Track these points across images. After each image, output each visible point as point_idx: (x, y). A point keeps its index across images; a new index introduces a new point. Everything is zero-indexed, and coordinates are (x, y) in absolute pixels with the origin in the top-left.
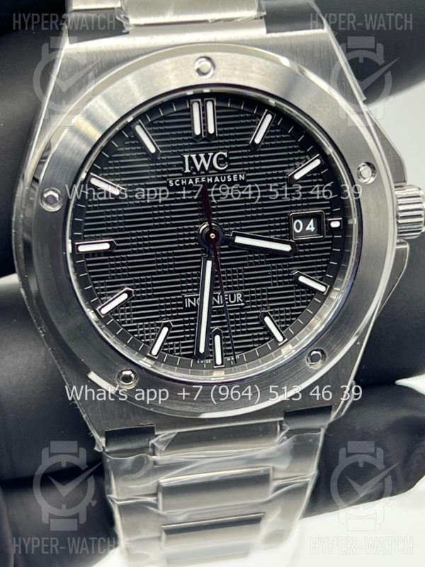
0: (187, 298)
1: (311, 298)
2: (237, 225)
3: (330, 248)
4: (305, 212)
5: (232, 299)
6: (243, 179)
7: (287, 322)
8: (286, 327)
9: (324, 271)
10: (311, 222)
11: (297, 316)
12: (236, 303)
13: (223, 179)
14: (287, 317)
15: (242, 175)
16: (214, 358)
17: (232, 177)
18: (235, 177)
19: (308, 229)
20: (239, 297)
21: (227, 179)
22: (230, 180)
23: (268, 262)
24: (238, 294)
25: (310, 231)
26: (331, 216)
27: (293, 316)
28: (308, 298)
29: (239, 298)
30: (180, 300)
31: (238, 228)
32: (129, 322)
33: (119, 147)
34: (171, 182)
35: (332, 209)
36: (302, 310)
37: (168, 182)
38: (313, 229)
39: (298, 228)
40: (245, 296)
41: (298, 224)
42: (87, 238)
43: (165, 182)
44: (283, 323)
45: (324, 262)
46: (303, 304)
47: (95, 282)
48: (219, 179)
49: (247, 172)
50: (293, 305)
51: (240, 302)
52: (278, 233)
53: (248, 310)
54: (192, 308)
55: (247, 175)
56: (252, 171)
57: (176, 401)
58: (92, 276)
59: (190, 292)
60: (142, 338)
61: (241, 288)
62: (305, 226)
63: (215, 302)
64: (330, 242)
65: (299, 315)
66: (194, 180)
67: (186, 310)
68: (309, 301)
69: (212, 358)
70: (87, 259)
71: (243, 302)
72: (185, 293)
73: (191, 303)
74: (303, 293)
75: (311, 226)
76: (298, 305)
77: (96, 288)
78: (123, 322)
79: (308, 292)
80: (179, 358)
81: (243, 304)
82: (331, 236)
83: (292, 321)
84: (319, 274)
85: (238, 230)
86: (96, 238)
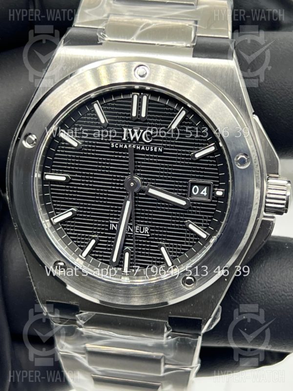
0: (112, 223)
1: (197, 241)
2: (153, 181)
3: (215, 209)
4: (201, 181)
5: (142, 230)
6: (161, 151)
7: (178, 254)
8: (176, 257)
9: (208, 224)
10: (205, 189)
11: (185, 251)
12: (144, 233)
13: (147, 149)
14: (179, 251)
15: (161, 148)
16: (123, 268)
17: (153, 148)
18: (155, 148)
19: (202, 193)
20: (146, 229)
21: (150, 149)
22: (152, 150)
23: (170, 211)
24: (146, 228)
25: (203, 195)
26: (219, 187)
27: (182, 251)
28: (195, 240)
29: (147, 231)
30: (107, 224)
31: (153, 183)
32: (72, 232)
33: (82, 116)
34: (112, 144)
35: (219, 182)
36: (189, 248)
37: (111, 144)
38: (205, 194)
39: (195, 192)
40: (151, 230)
41: (196, 188)
42: (53, 171)
43: (109, 144)
44: (174, 254)
45: (209, 218)
46: (191, 244)
47: (54, 201)
48: (145, 148)
49: (164, 146)
50: (183, 243)
51: (147, 234)
52: (180, 192)
53: (152, 240)
54: (114, 231)
55: (164, 149)
56: (168, 147)
57: (90, 290)
58: (52, 197)
59: (115, 220)
60: (79, 244)
61: (149, 224)
62: (200, 191)
63: (130, 229)
64: (215, 205)
65: (187, 251)
66: (128, 146)
67: (110, 231)
68: (195, 242)
69: (121, 267)
70: (51, 185)
71: (149, 234)
72: (111, 220)
73: (114, 228)
74: (192, 236)
75: (204, 192)
76: (187, 244)
77: (54, 205)
78: (69, 231)
79: (195, 237)
80: (100, 263)
81: (148, 235)
82: (216, 201)
83: (181, 254)
84: (204, 226)
85: (153, 185)
86: (59, 172)
